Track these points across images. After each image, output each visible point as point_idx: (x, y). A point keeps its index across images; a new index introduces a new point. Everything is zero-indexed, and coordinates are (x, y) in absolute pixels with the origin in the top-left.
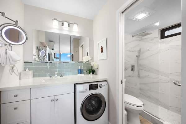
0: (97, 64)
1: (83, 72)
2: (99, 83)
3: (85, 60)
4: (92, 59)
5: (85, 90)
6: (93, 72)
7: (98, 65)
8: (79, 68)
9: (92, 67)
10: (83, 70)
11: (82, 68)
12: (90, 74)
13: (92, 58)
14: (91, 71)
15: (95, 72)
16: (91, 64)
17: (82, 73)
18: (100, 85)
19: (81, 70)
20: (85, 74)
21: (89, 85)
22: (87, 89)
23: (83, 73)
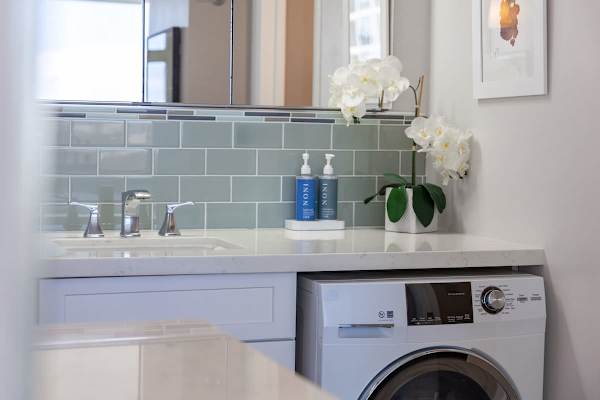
0: (461, 138)
1: (335, 206)
2: (478, 284)
3: (357, 101)
4: (420, 91)
5: (377, 320)
6: (430, 204)
7: (472, 144)
8: (305, 169)
9: (417, 159)
10: (335, 183)
11: (328, 170)
12: (394, 219)
13: (421, 81)
14: (410, 192)
15: (441, 209)
16: (413, 132)
17: (327, 211)
18: (487, 291)
19: (317, 185)
20: (348, 225)
21: (408, 287)
22: (390, 314)
23: (335, 217)
